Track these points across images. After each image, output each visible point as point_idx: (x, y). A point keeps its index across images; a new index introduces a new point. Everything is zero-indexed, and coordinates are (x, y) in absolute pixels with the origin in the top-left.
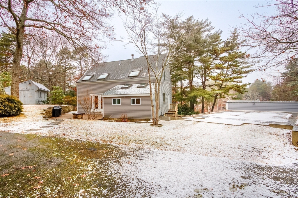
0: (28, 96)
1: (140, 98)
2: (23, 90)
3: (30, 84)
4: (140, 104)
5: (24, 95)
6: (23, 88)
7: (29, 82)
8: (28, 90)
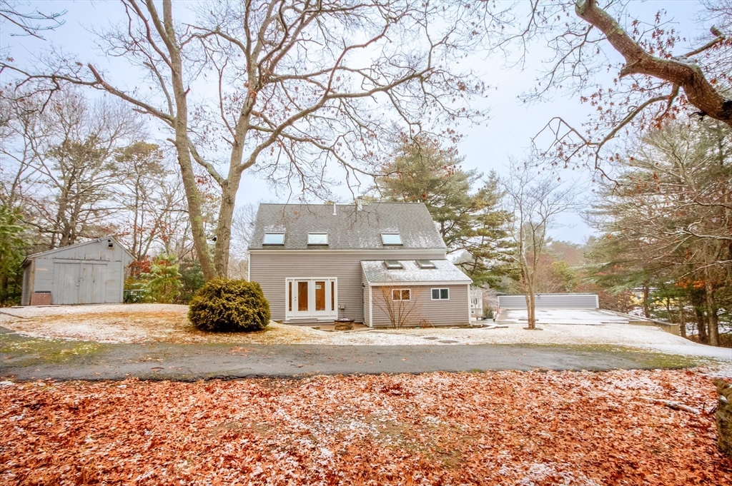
0: (105, 280)
1: (448, 289)
2: (91, 262)
3: (111, 246)
4: (449, 299)
5: (92, 276)
6: (91, 257)
7: (109, 241)
8: (105, 262)
